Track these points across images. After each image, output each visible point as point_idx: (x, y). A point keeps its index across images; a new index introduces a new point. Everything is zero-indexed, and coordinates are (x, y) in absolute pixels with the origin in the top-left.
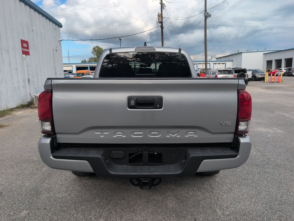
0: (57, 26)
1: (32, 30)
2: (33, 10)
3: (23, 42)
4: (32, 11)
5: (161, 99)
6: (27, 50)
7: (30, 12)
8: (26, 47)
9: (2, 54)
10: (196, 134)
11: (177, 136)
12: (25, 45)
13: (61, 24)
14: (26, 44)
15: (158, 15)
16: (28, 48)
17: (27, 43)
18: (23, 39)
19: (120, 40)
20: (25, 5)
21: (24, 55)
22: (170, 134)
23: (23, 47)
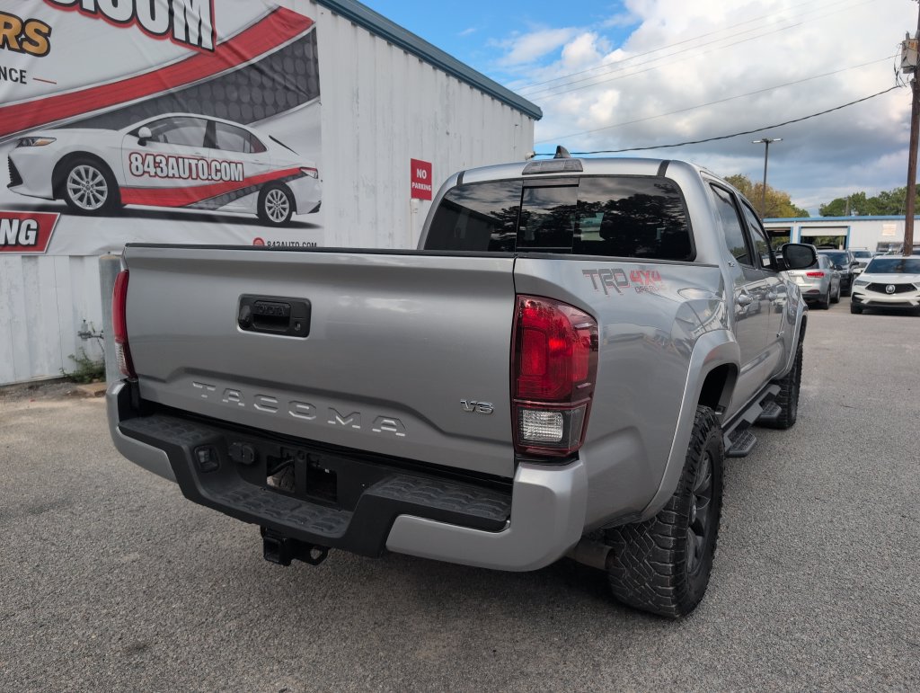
0: (525, 118)
1: (448, 133)
2: (456, 81)
3: (416, 165)
4: (454, 81)
5: (305, 307)
6: (426, 187)
7: (448, 86)
8: (424, 178)
9: (357, 198)
10: (402, 428)
11: (354, 426)
12: (421, 174)
13: (539, 108)
14: (424, 171)
15: (904, 43)
16: (428, 181)
17: (427, 167)
18: (418, 158)
19: (765, 144)
20: (434, 68)
21: (416, 201)
22: (337, 418)
23: (414, 178)
